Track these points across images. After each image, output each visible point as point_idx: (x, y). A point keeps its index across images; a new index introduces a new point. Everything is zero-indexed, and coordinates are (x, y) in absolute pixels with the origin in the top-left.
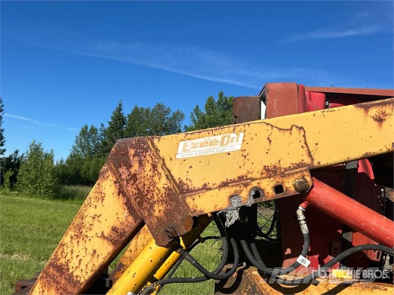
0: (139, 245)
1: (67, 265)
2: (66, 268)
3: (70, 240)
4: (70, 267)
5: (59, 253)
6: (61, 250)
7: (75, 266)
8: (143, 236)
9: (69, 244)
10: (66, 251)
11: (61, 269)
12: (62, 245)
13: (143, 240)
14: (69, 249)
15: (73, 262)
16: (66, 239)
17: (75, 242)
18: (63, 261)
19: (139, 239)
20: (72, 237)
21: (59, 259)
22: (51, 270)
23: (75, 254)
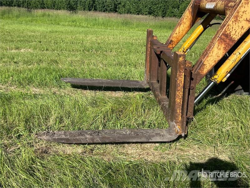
0: (181, 30)
1: (230, 34)
2: (229, 35)
3: (232, 23)
4: (231, 35)
5: (227, 29)
6: (227, 28)
7: (233, 34)
8: (183, 25)
9: (231, 25)
10: (230, 28)
11: (227, 36)
12: (228, 25)
13: (183, 28)
14: (231, 27)
15: (233, 32)
16: (230, 23)
17: (234, 23)
18: (228, 32)
19: (181, 27)
20: (233, 22)
21: (227, 31)
22: (223, 36)
23: (234, 29)
